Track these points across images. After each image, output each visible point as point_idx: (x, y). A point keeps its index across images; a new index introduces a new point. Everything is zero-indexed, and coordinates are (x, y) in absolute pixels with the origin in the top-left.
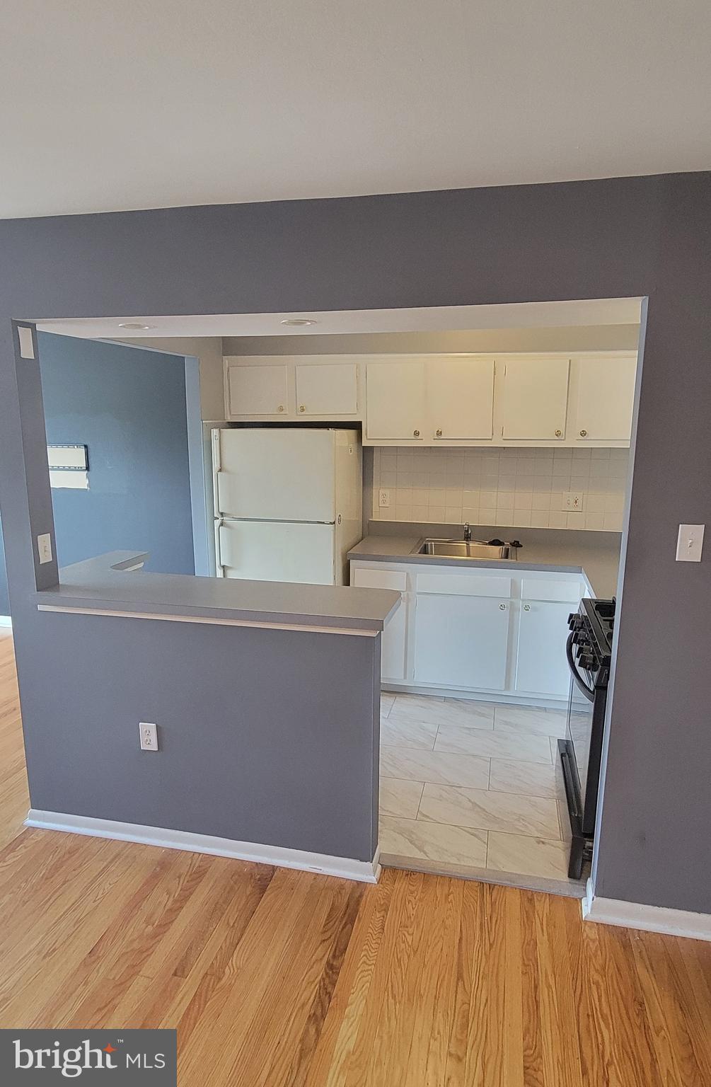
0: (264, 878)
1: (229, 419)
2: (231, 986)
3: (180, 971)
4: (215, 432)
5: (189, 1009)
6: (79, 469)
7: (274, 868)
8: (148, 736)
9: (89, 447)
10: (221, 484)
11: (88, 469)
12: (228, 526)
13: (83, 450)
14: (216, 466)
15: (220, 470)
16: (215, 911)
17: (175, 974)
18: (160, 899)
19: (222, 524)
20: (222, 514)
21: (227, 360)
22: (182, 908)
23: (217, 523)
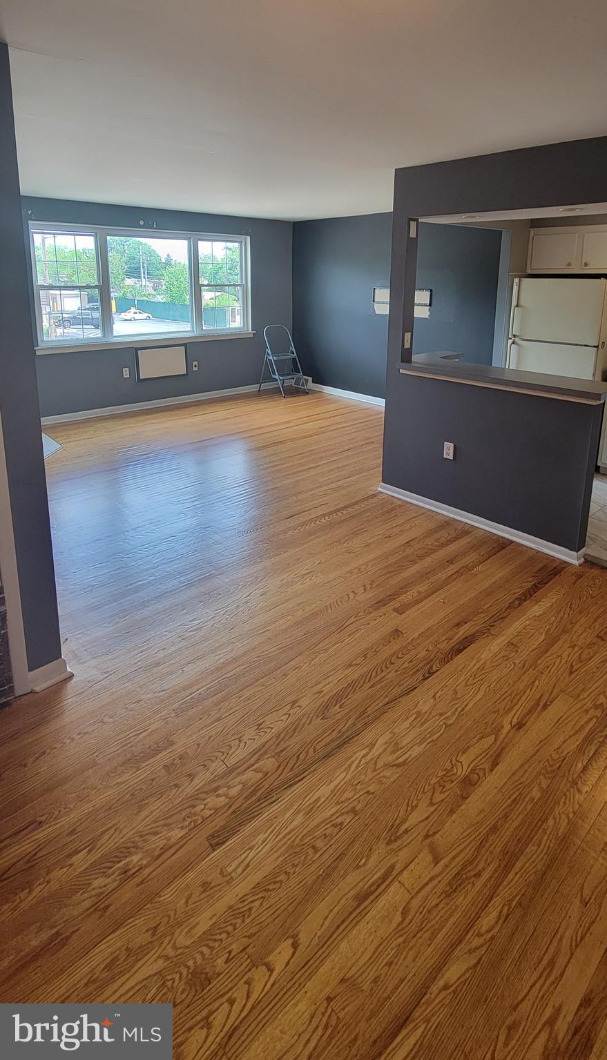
0: (504, 544)
1: (529, 272)
2: (476, 575)
3: (451, 561)
4: (516, 280)
5: (453, 574)
6: (425, 305)
7: (512, 542)
8: (448, 450)
9: (434, 291)
10: (516, 314)
11: (430, 305)
12: (518, 345)
13: (429, 293)
14: (514, 302)
15: (517, 306)
16: (474, 547)
17: (448, 562)
18: (444, 535)
19: (513, 343)
20: (514, 336)
21: (532, 231)
22: (455, 541)
23: (510, 341)
